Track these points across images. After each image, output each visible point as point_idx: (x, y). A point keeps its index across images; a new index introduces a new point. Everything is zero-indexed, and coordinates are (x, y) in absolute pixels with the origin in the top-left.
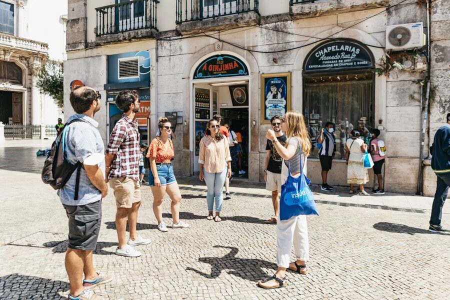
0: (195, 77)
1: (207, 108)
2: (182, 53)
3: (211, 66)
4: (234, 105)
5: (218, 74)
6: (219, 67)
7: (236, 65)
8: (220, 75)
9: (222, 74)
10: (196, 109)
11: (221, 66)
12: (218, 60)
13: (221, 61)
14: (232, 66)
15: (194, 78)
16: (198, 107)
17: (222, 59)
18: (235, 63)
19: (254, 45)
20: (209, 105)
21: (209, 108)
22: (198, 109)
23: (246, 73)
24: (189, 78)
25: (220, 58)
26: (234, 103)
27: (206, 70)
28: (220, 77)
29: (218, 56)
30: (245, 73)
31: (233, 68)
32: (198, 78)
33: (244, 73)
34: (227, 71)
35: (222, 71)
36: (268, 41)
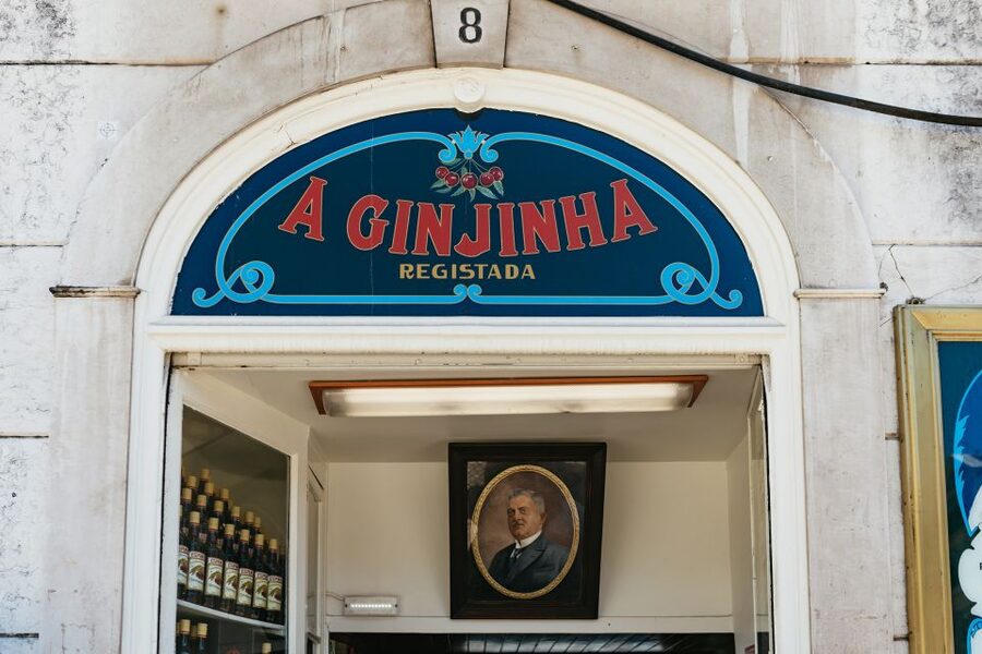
0: (198, 297)
1: (262, 614)
2: (64, 49)
3: (373, 202)
4: (456, 613)
5: (446, 287)
6: (464, 222)
7: (630, 217)
8: (475, 293)
9: (490, 287)
10: (181, 615)
11: (482, 212)
12: (447, 157)
13: (477, 164)
14: (592, 219)
15: (182, 305)
16: (200, 597)
17: (490, 156)
18: (624, 202)
19: (818, 54)
20: (282, 596)
21: (280, 617)
22: (196, 619)
23: (736, 298)
24: (130, 292)
25: (469, 142)
26: (467, 595)
27: (315, 234)
28: (468, 309)
29: (446, 120)
30: (723, 291)
31: (598, 240)
32: (226, 308)
33: (710, 291)
34: (542, 261)
35: (491, 258)
36: (942, 34)
